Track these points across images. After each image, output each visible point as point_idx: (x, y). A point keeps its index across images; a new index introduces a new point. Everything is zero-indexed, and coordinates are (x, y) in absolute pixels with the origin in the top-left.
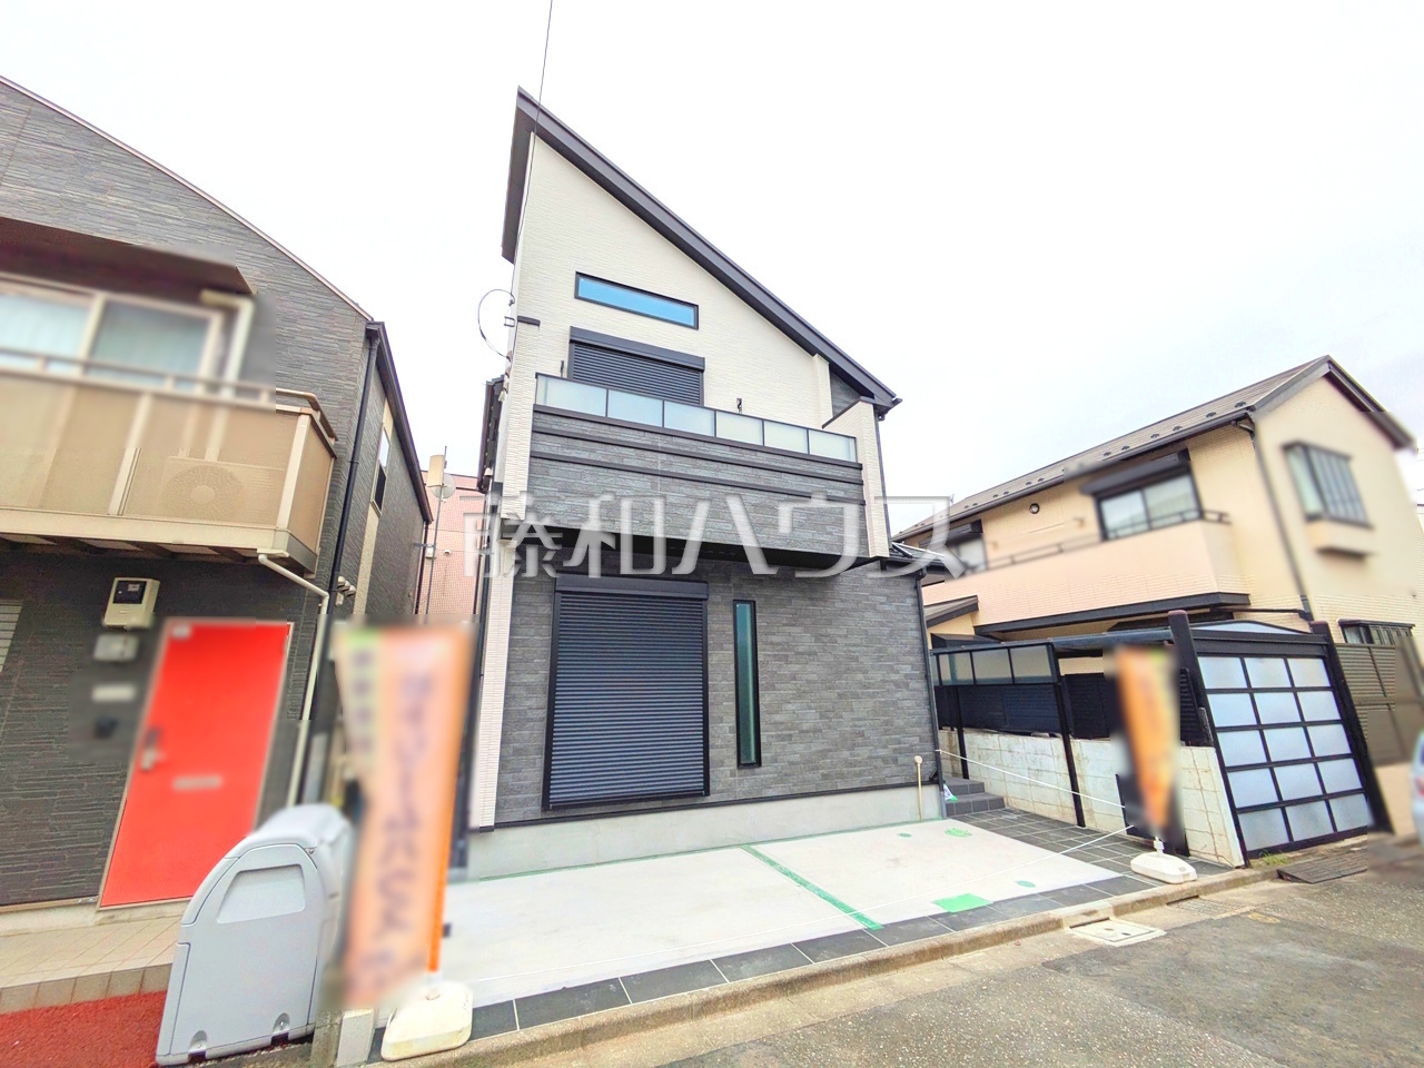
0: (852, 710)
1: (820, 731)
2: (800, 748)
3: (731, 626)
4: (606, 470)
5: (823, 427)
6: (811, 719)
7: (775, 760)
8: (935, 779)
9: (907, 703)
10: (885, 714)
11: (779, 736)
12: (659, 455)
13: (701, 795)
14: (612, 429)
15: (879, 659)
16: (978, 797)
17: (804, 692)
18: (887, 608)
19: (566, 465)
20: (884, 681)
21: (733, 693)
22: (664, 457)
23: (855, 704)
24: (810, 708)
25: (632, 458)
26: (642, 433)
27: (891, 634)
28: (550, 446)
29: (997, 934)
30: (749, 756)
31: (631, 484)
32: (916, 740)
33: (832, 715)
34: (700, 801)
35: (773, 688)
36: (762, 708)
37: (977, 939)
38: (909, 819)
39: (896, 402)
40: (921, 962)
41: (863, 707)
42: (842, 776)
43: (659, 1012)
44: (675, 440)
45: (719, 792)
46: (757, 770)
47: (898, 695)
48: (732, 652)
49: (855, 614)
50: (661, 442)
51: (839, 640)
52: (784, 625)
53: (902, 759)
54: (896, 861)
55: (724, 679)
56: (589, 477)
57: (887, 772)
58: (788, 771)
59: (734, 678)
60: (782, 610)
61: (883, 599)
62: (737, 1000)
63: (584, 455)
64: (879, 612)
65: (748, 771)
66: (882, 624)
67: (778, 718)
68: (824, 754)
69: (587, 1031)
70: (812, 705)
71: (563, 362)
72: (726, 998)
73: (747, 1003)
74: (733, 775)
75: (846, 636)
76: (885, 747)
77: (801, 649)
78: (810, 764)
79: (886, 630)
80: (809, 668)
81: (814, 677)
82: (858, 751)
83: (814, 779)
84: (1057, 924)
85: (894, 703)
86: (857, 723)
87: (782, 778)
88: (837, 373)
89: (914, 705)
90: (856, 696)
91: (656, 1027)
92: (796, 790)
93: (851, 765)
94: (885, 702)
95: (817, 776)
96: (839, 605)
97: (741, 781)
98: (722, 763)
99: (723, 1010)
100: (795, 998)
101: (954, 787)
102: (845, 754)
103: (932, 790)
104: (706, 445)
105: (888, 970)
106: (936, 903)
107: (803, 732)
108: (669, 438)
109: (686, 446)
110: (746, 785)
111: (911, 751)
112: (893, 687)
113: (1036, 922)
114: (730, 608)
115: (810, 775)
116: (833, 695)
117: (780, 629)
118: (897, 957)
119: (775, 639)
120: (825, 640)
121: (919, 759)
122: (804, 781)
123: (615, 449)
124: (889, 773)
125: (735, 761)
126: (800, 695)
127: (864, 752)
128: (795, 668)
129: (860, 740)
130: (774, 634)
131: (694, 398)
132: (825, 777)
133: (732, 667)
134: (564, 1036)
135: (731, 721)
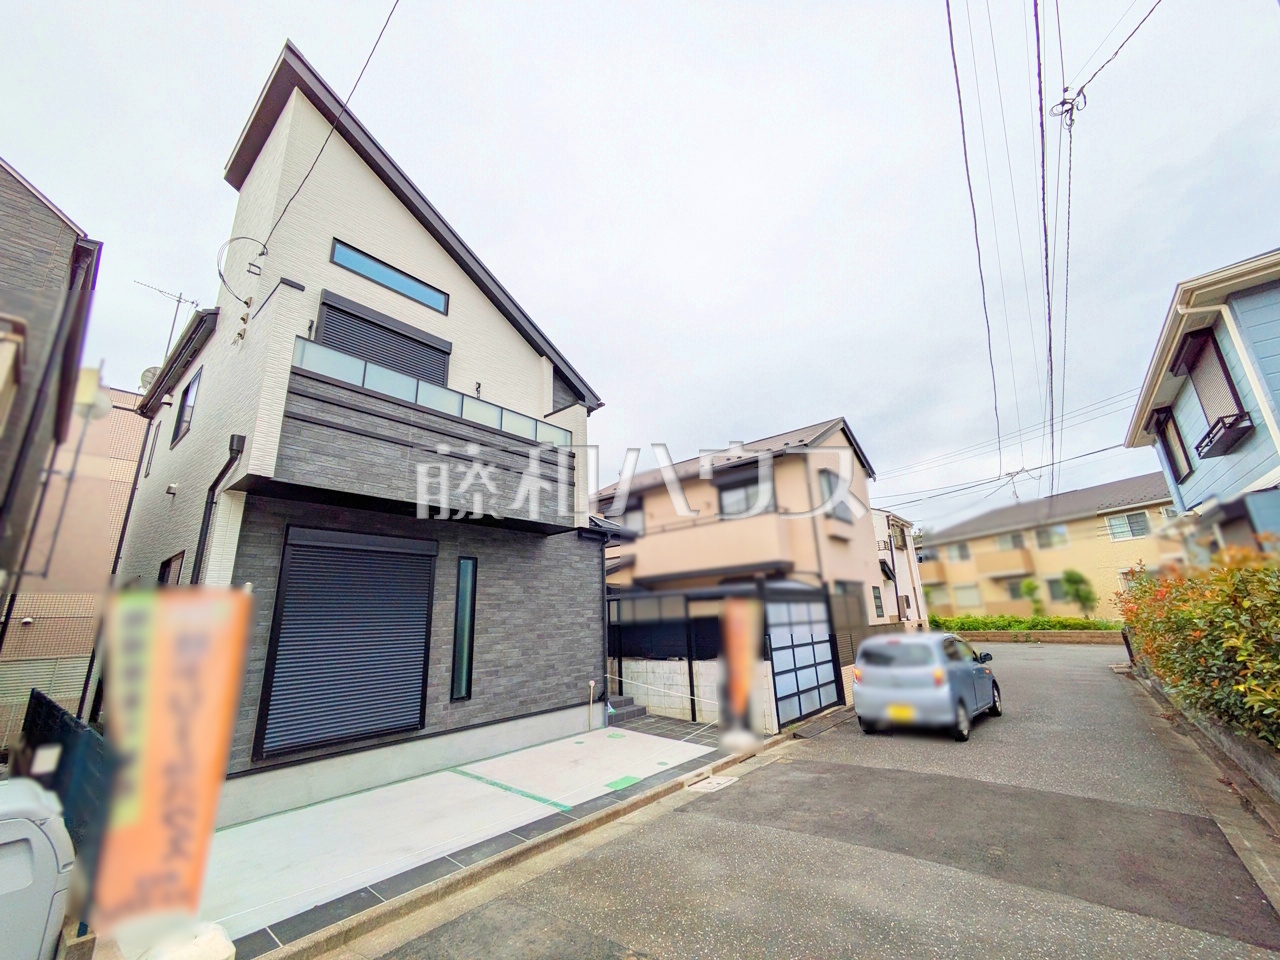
0: (547, 648)
1: (521, 666)
2: (503, 681)
3: (455, 580)
4: (359, 436)
5: (545, 417)
6: (515, 655)
7: (482, 693)
8: (602, 698)
9: (587, 640)
10: (571, 649)
11: (487, 672)
12: (411, 428)
13: (417, 729)
14: (368, 399)
15: (570, 606)
16: (629, 709)
17: (511, 634)
18: (579, 565)
19: (318, 427)
20: (573, 624)
21: (452, 637)
22: (415, 430)
23: (549, 643)
24: (515, 648)
25: (385, 428)
26: (396, 407)
27: (581, 585)
28: (305, 407)
29: (647, 798)
30: (461, 691)
31: (382, 451)
32: (591, 668)
33: (530, 652)
34: (414, 734)
35: (486, 631)
36: (475, 649)
37: (635, 803)
38: (582, 730)
39: (601, 405)
40: (600, 825)
41: (554, 646)
42: (535, 701)
43: (411, 901)
44: (426, 416)
45: (432, 725)
46: (467, 703)
47: (582, 634)
48: (453, 602)
49: (556, 570)
50: (413, 416)
51: (542, 591)
52: (500, 579)
53: (581, 684)
54: (576, 762)
55: (445, 626)
56: (341, 441)
57: (569, 695)
58: (492, 701)
59: (453, 624)
60: (499, 566)
61: (577, 558)
62: (472, 879)
63: (339, 420)
64: (573, 568)
65: (459, 704)
66: (575, 578)
67: (488, 657)
68: (522, 684)
69: (350, 930)
70: (518, 645)
71: (312, 322)
72: (464, 879)
73: (480, 879)
74: (445, 708)
75: (547, 588)
76: (569, 675)
77: (511, 599)
78: (511, 693)
79: (578, 583)
80: (517, 614)
81: (520, 621)
82: (549, 680)
83: (513, 705)
84: (681, 785)
85: (579, 640)
86: (550, 658)
87: (487, 708)
88: (558, 373)
89: (592, 639)
90: (551, 636)
91: (407, 914)
92: (498, 716)
93: (542, 692)
94: (572, 640)
95: (515, 703)
96: (545, 563)
97: (452, 714)
98: (437, 699)
99: (462, 888)
100: (516, 868)
101: (615, 702)
102: (539, 683)
103: (599, 706)
104: (454, 424)
105: (578, 835)
106: (607, 786)
107: (507, 667)
108: (421, 414)
109: (436, 422)
110: (457, 716)
111: (588, 678)
112: (578, 628)
113: (669, 786)
114: (455, 563)
115: (510, 703)
116: (532, 636)
117: (497, 582)
118: (585, 825)
119: (491, 590)
120: (531, 591)
121: (592, 683)
122: (504, 709)
123: (370, 418)
124: (571, 696)
125: (448, 697)
126: (508, 637)
127: (553, 681)
128: (506, 614)
129: (551, 671)
130: (491, 586)
131: (440, 379)
132: (521, 703)
133: (453, 615)
134: (329, 940)
135: (448, 662)
